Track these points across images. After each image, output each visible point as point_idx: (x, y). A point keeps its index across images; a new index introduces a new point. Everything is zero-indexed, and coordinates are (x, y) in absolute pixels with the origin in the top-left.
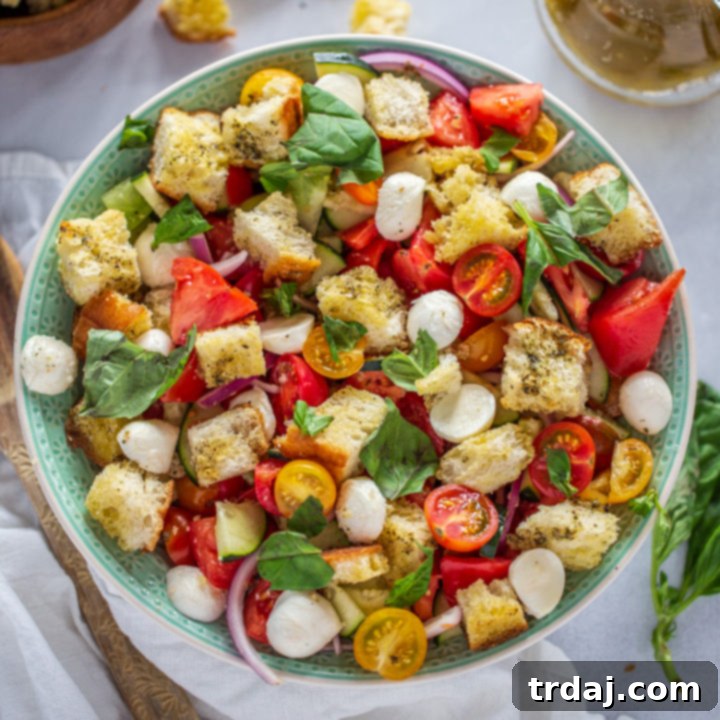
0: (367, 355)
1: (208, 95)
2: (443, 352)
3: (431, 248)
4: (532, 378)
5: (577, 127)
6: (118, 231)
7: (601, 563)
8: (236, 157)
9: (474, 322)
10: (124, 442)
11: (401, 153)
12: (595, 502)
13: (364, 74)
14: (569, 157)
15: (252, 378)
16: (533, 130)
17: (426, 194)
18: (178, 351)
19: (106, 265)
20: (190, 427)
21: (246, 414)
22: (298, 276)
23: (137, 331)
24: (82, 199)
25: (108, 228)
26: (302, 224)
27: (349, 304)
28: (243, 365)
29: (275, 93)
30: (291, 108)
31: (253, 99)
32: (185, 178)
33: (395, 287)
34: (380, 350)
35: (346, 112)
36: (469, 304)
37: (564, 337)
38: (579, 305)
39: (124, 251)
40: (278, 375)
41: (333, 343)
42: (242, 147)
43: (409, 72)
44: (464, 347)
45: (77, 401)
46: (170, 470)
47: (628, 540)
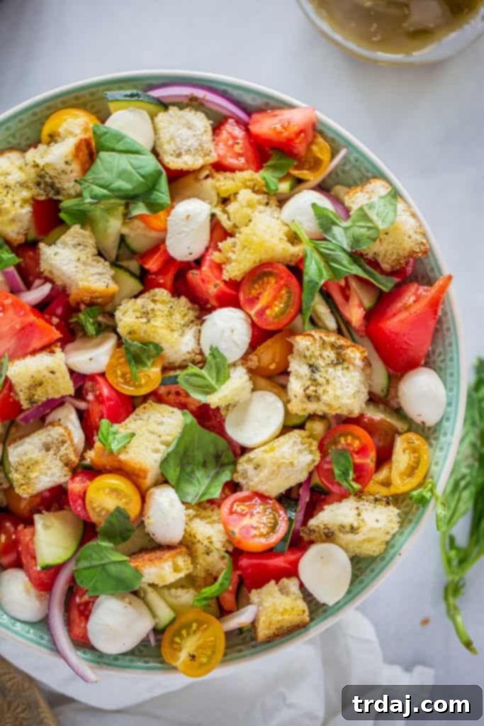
0: (165, 369)
2: (234, 365)
3: (219, 267)
5: (349, 144)
7: (386, 551)
8: (39, 194)
9: (260, 336)
11: (189, 179)
12: (378, 496)
13: (153, 108)
14: (344, 172)
15: (63, 397)
16: (309, 149)
17: (213, 216)
20: (11, 443)
21: (54, 433)
22: (100, 300)
26: (100, 254)
27: (145, 327)
28: (52, 387)
29: (71, 133)
30: (84, 147)
31: (53, 138)
33: (189, 305)
34: (176, 365)
35: (133, 149)
36: (255, 319)
37: (341, 347)
38: (355, 314)
40: (86, 394)
41: (133, 363)
42: (43, 186)
43: (194, 104)
44: (254, 358)
47: (411, 526)
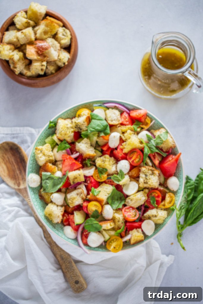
0: (108, 175)
1: (69, 115)
2: (126, 174)
3: (122, 150)
4: (146, 180)
5: (155, 119)
6: (49, 149)
7: (163, 222)
8: (76, 130)
9: (132, 167)
10: (52, 198)
11: (114, 127)
12: (162, 208)
13: (105, 109)
14: (154, 126)
15: (81, 182)
16: (145, 120)
17: (120, 137)
18: (64, 176)
19: (46, 157)
20: (67, 194)
21: (80, 191)
22: (91, 158)
23: (54, 172)
24: (40, 141)
25: (46, 148)
26: (91, 145)
27: (103, 164)
28: (79, 179)
29: (84, 115)
30: (88, 118)
31: (79, 116)
32: (64, 135)
33: (114, 159)
34: (111, 174)
35: (101, 119)
36: (131, 163)
37: (153, 170)
38: (157, 162)
39: (50, 153)
40: (87, 181)
41: (100, 173)
42: (77, 128)
43: (116, 108)
44: (130, 173)
45: (41, 189)
46: (63, 203)
47: (170, 216)
